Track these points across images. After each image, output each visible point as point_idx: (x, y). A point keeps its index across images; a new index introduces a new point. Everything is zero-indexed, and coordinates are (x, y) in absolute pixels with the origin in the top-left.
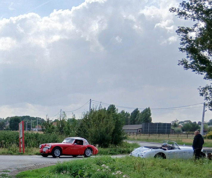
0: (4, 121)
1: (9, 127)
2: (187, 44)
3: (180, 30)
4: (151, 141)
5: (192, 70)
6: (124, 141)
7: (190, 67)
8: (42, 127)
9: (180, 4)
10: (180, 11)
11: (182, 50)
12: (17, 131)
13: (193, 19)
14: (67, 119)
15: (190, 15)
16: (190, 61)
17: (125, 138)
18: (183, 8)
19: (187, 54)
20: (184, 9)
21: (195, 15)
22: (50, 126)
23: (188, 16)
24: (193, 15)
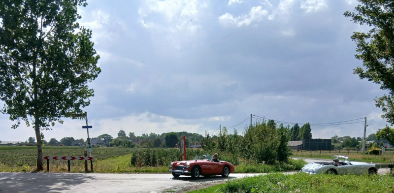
0: (159, 138)
1: (165, 144)
2: (364, 51)
3: (355, 37)
4: (315, 157)
5: (368, 79)
6: (290, 158)
7: (367, 77)
8: (201, 144)
9: (356, 8)
10: (355, 16)
11: (358, 57)
12: (174, 149)
13: (369, 24)
14: (228, 134)
15: (365, 20)
16: (365, 70)
17: (291, 154)
18: (358, 12)
19: (364, 62)
20: (359, 14)
21: (371, 20)
22: (210, 143)
23: (364, 21)
24: (369, 19)
